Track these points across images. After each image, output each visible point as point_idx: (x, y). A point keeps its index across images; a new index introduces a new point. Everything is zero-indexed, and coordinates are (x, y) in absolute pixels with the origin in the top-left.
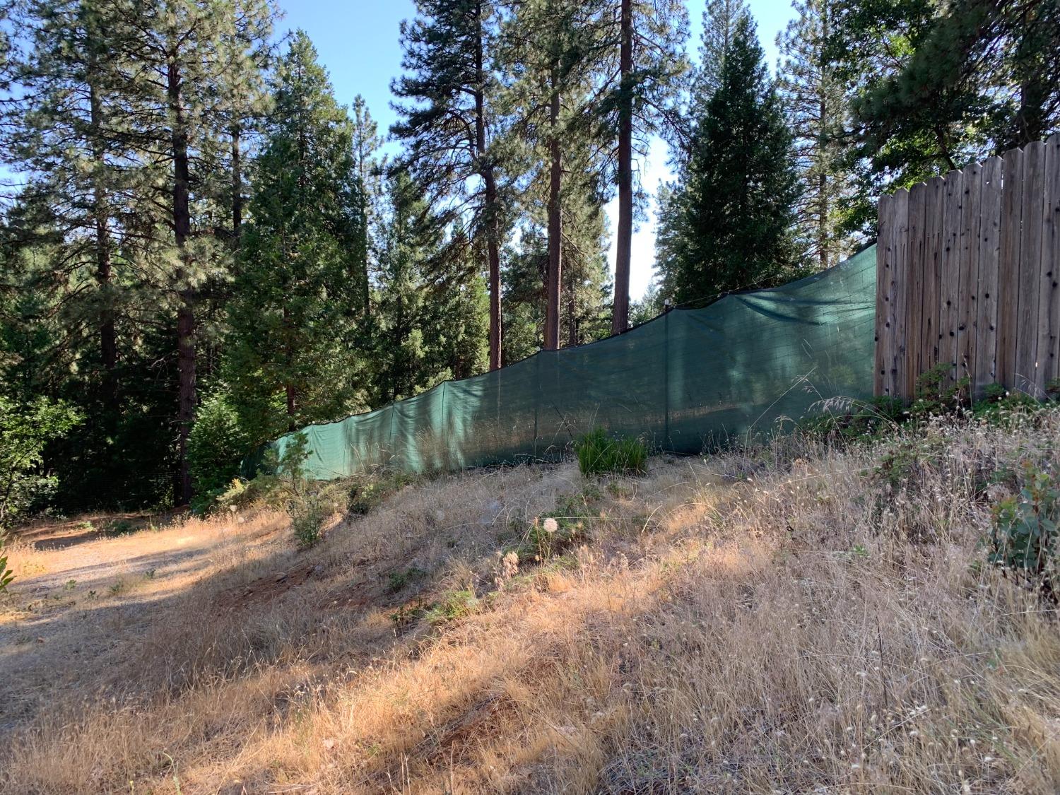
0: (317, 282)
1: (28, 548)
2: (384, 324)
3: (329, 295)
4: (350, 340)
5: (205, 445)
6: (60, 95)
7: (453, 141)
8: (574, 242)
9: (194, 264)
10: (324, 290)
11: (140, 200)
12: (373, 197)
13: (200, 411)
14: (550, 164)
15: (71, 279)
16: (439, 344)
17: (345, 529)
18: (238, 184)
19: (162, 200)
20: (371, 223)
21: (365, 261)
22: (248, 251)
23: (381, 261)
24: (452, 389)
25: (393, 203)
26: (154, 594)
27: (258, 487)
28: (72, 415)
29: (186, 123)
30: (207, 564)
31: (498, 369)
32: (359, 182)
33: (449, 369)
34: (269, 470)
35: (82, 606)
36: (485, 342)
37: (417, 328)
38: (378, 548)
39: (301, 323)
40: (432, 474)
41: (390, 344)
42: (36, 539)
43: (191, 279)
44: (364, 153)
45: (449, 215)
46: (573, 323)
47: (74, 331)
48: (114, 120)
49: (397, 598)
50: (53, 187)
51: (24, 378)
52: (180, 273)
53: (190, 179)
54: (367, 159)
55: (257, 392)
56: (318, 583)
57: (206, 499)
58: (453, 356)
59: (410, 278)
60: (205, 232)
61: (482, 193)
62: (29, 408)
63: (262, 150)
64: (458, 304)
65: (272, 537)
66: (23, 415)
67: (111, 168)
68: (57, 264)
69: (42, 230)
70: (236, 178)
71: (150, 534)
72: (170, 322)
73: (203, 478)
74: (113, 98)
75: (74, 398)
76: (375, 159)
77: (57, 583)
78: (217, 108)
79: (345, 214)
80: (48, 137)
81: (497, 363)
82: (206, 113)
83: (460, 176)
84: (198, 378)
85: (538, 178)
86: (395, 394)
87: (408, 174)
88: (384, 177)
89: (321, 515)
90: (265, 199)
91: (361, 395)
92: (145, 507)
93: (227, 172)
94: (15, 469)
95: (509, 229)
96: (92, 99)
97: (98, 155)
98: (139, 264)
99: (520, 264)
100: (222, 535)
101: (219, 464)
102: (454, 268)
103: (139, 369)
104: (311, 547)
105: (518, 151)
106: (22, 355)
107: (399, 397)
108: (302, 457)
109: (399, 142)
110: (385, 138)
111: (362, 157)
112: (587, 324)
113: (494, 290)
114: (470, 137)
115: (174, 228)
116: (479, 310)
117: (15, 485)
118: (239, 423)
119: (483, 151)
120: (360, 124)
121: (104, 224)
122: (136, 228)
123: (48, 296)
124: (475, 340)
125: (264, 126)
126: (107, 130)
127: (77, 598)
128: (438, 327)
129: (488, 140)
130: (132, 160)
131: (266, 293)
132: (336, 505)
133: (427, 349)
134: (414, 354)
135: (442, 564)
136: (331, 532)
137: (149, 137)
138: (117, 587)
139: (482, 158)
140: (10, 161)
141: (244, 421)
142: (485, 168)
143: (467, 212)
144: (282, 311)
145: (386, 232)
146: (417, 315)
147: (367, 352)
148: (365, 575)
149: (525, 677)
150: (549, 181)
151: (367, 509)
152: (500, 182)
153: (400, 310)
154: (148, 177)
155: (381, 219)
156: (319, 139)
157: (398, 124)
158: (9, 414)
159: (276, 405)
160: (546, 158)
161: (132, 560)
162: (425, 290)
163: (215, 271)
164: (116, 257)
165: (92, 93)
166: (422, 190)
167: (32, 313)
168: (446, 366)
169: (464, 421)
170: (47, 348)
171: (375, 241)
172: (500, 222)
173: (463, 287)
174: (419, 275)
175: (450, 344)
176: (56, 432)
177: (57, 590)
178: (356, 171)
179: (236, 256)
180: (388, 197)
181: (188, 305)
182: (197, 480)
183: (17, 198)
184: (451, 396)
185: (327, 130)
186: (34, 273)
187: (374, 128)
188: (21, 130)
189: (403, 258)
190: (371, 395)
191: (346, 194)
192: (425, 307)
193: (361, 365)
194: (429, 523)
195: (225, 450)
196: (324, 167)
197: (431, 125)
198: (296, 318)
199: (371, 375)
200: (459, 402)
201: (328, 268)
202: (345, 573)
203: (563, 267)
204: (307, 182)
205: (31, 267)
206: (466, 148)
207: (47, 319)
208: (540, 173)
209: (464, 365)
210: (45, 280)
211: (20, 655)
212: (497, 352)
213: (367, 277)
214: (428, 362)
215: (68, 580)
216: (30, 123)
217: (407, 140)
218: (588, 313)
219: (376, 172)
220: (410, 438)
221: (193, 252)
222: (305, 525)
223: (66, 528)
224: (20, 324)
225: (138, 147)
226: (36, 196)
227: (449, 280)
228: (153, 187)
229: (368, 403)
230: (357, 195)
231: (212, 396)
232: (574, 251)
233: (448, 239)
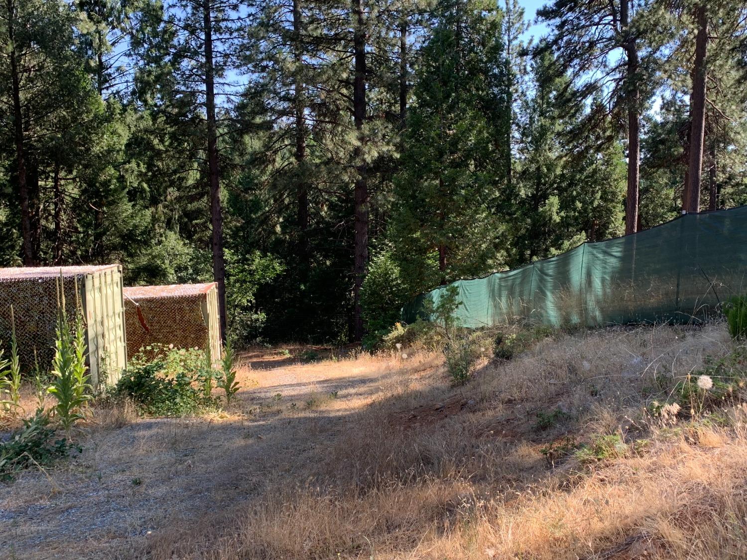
0: (468, 155)
1: (246, 367)
2: (524, 192)
3: (476, 167)
4: (493, 207)
5: (373, 293)
6: (272, 11)
7: (596, 18)
8: (718, 107)
9: (368, 143)
10: (473, 162)
11: (329, 92)
12: (518, 76)
13: (371, 266)
14: (696, 31)
15: (277, 159)
16: (575, 210)
17: (492, 370)
18: (405, 73)
19: (344, 91)
20: (516, 100)
21: (508, 135)
22: (412, 131)
23: (523, 134)
24: (591, 249)
25: (537, 81)
26: (338, 411)
27: (415, 330)
28: (277, 266)
29: (365, 24)
30: (377, 390)
31: (633, 233)
32: (507, 63)
33: (584, 233)
34: (425, 317)
35: (287, 414)
36: (620, 207)
37: (554, 195)
38: (524, 391)
39: (454, 192)
40: (569, 329)
41: (528, 210)
42: (250, 360)
43: (366, 156)
44: (512, 37)
45: (591, 88)
46: (714, 188)
47: (278, 200)
48: (311, 27)
49: (544, 436)
50: (267, 85)
51: (243, 236)
52: (357, 152)
53: (367, 71)
54: (515, 42)
55: (416, 251)
56: (471, 415)
57: (374, 337)
58: (588, 221)
59: (550, 149)
60: (378, 116)
61: (624, 65)
62: (247, 260)
63: (424, 42)
64: (595, 171)
65: (428, 372)
66: (244, 264)
67: (308, 66)
68: (267, 147)
69: (258, 120)
70: (403, 68)
71: (332, 363)
72: (348, 192)
73: (372, 321)
74: (311, 9)
75: (278, 253)
76: (522, 42)
77: (268, 395)
78: (390, 8)
79: (493, 93)
80: (263, 44)
81: (633, 227)
82: (380, 14)
83: (602, 50)
84: (369, 238)
85: (682, 46)
86: (531, 256)
87: (552, 53)
88: (530, 57)
89: (470, 357)
90: (428, 85)
91: (501, 256)
92: (327, 341)
93: (396, 63)
94: (237, 306)
95: (649, 98)
96: (295, 12)
97: (297, 57)
98: (325, 145)
99: (660, 131)
100: (388, 368)
101: (384, 310)
102: (592, 137)
103: (325, 230)
104: (463, 384)
105: (662, 22)
106: (243, 218)
107: (535, 258)
108: (454, 307)
109: (545, 23)
110: (532, 22)
111: (510, 41)
112: (729, 190)
113: (632, 157)
114: (613, 13)
115: (353, 113)
116: (615, 177)
117: (237, 318)
118: (400, 277)
119: (626, 26)
120: (508, 11)
121: (301, 113)
122: (325, 115)
123: (261, 172)
124: (610, 205)
125: (427, 20)
126: (306, 36)
127: (283, 408)
128: (575, 193)
129: (632, 14)
130: (323, 59)
131: (425, 166)
132: (483, 349)
133: (562, 214)
134: (551, 218)
135: (586, 410)
136: (479, 373)
137: (337, 39)
138: (311, 402)
139: (625, 32)
140: (238, 67)
141: (404, 273)
142: (627, 42)
143: (608, 84)
144: (438, 182)
145: (529, 108)
146: (555, 182)
147: (507, 217)
148: (513, 412)
149: (679, 520)
150: (693, 49)
151: (511, 355)
152: (641, 54)
153: (539, 178)
154: (335, 71)
155: (525, 96)
156: (472, 28)
157: (545, 7)
158: (234, 264)
159: (430, 262)
160: (692, 26)
161: (320, 382)
162: (564, 159)
163: (385, 149)
164: (309, 140)
165: (295, 6)
166: (565, 67)
167: (250, 186)
168: (580, 230)
169: (603, 280)
170: (260, 213)
171: (519, 116)
172: (641, 92)
173: (600, 156)
174: (558, 145)
175: (585, 210)
176: (265, 279)
177: (268, 400)
178: (504, 54)
179: (402, 135)
180: (532, 75)
181: (363, 178)
182: (367, 322)
183: (242, 95)
184: (590, 257)
185: (480, 19)
186: (252, 155)
187: (522, 14)
188: (245, 41)
189: (543, 131)
190: (509, 255)
191: (495, 75)
192: (563, 175)
193: (502, 228)
194: (571, 372)
195: (389, 298)
196: (477, 53)
197: (575, 6)
198: (448, 188)
199: (510, 238)
200: (598, 262)
201: (477, 143)
202: (495, 408)
203: (705, 132)
204: (461, 67)
205: (250, 150)
206: (609, 24)
207: (260, 190)
208: (684, 42)
209: (599, 229)
210: (260, 160)
211: (246, 447)
212: (634, 217)
213: (510, 150)
214: (563, 226)
215: (276, 393)
216: (251, 35)
217: (552, 21)
218: (730, 178)
219: (523, 53)
220: (549, 294)
221: (368, 133)
222: (457, 364)
223: (271, 354)
224: (242, 194)
225: (329, 48)
226: (255, 93)
227: (587, 149)
228: (339, 80)
229: (506, 263)
230: (504, 76)
231: (380, 253)
232: (718, 116)
233: (588, 111)
